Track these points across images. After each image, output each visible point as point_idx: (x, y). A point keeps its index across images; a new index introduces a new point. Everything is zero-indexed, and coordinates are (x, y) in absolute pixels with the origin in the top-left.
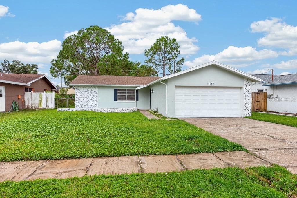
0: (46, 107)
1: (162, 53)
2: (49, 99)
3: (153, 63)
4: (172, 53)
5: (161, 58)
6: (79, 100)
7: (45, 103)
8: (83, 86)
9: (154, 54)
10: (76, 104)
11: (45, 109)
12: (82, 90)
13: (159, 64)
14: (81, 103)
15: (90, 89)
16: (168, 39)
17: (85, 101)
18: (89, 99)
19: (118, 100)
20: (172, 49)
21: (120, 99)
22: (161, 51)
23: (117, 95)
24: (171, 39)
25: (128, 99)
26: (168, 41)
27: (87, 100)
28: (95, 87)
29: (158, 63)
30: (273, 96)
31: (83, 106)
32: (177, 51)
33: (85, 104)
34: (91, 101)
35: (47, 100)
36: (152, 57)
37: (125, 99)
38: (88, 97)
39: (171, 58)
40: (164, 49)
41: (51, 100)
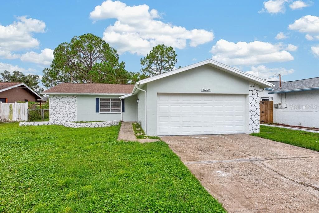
0: (18, 120)
1: (159, 62)
2: (21, 111)
3: (150, 72)
4: (169, 62)
5: (158, 67)
6: (54, 112)
7: (17, 115)
8: (59, 96)
9: (151, 62)
10: (51, 116)
11: (16, 122)
12: (57, 100)
13: (156, 73)
14: (57, 115)
15: (67, 99)
16: (165, 47)
17: (61, 113)
18: (66, 110)
19: (101, 111)
20: (169, 58)
21: (102, 110)
22: (157, 60)
23: (100, 105)
24: (167, 47)
25: (112, 110)
26: (165, 50)
27: (64, 111)
28: (73, 96)
29: (154, 72)
30: (281, 106)
31: (58, 118)
32: (174, 59)
33: (62, 116)
34: (68, 112)
35: (19, 112)
36: (149, 66)
37: (108, 110)
38: (64, 108)
39: (168, 67)
40: (161, 57)
41: (23, 111)
